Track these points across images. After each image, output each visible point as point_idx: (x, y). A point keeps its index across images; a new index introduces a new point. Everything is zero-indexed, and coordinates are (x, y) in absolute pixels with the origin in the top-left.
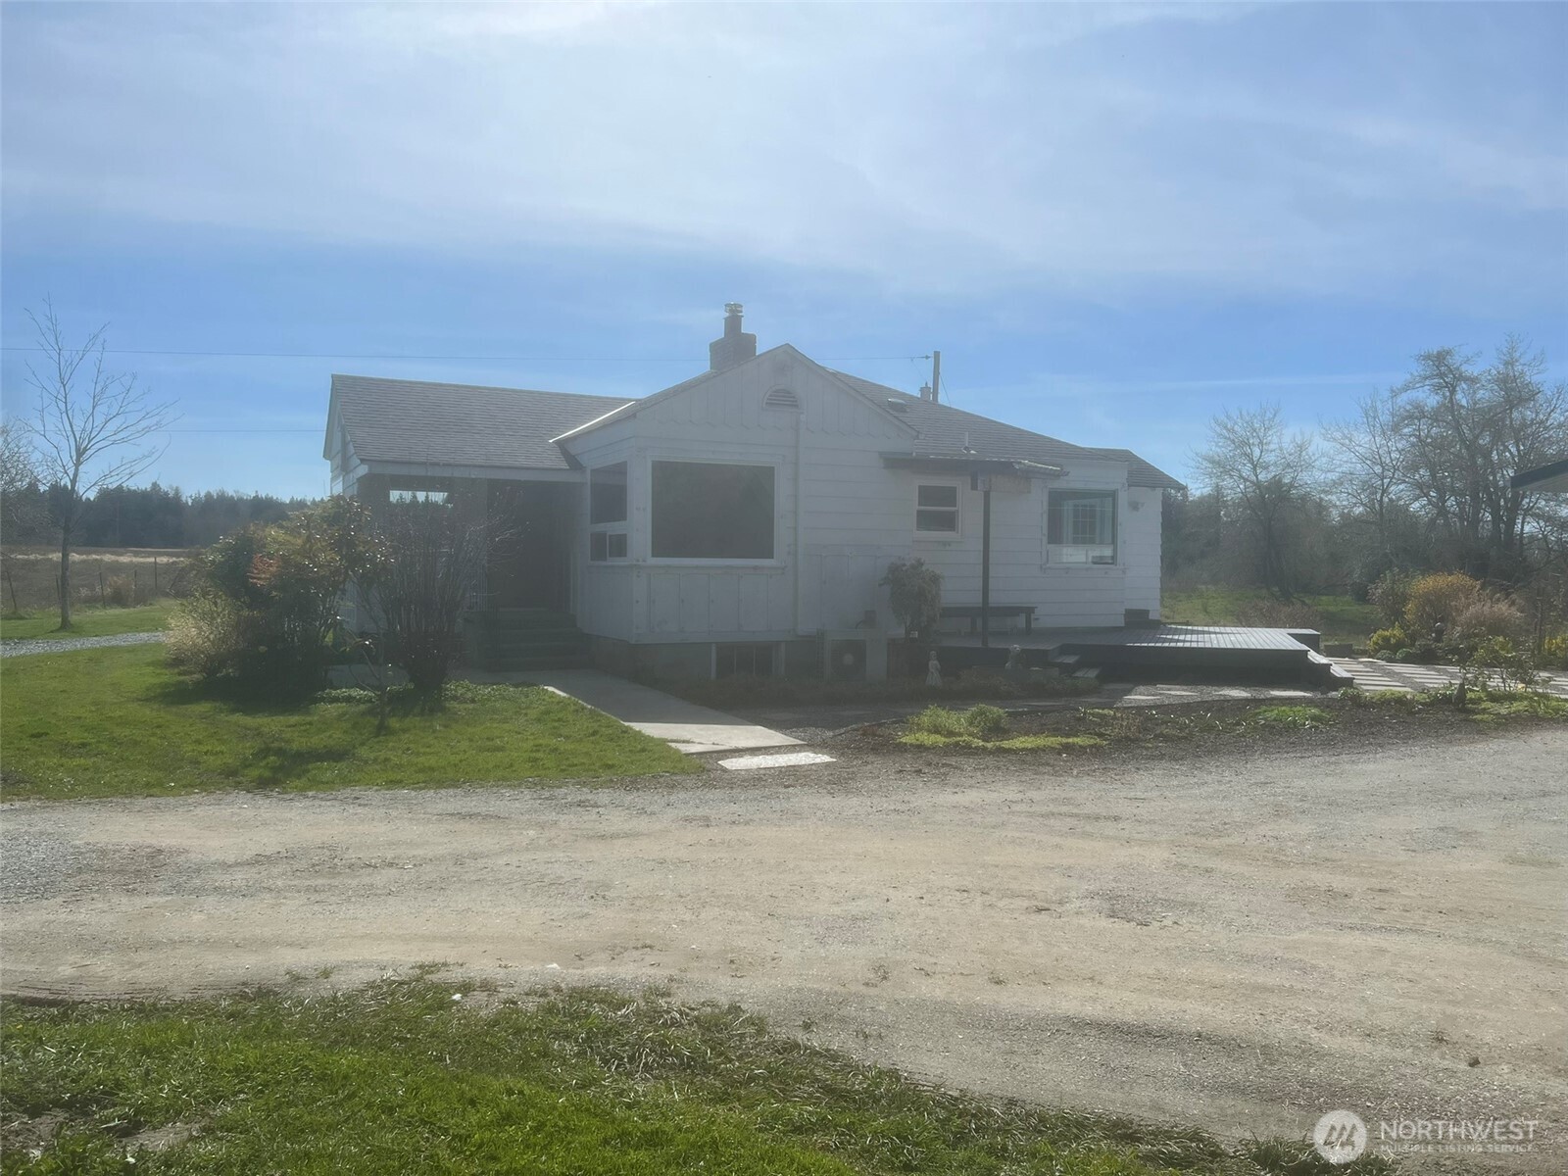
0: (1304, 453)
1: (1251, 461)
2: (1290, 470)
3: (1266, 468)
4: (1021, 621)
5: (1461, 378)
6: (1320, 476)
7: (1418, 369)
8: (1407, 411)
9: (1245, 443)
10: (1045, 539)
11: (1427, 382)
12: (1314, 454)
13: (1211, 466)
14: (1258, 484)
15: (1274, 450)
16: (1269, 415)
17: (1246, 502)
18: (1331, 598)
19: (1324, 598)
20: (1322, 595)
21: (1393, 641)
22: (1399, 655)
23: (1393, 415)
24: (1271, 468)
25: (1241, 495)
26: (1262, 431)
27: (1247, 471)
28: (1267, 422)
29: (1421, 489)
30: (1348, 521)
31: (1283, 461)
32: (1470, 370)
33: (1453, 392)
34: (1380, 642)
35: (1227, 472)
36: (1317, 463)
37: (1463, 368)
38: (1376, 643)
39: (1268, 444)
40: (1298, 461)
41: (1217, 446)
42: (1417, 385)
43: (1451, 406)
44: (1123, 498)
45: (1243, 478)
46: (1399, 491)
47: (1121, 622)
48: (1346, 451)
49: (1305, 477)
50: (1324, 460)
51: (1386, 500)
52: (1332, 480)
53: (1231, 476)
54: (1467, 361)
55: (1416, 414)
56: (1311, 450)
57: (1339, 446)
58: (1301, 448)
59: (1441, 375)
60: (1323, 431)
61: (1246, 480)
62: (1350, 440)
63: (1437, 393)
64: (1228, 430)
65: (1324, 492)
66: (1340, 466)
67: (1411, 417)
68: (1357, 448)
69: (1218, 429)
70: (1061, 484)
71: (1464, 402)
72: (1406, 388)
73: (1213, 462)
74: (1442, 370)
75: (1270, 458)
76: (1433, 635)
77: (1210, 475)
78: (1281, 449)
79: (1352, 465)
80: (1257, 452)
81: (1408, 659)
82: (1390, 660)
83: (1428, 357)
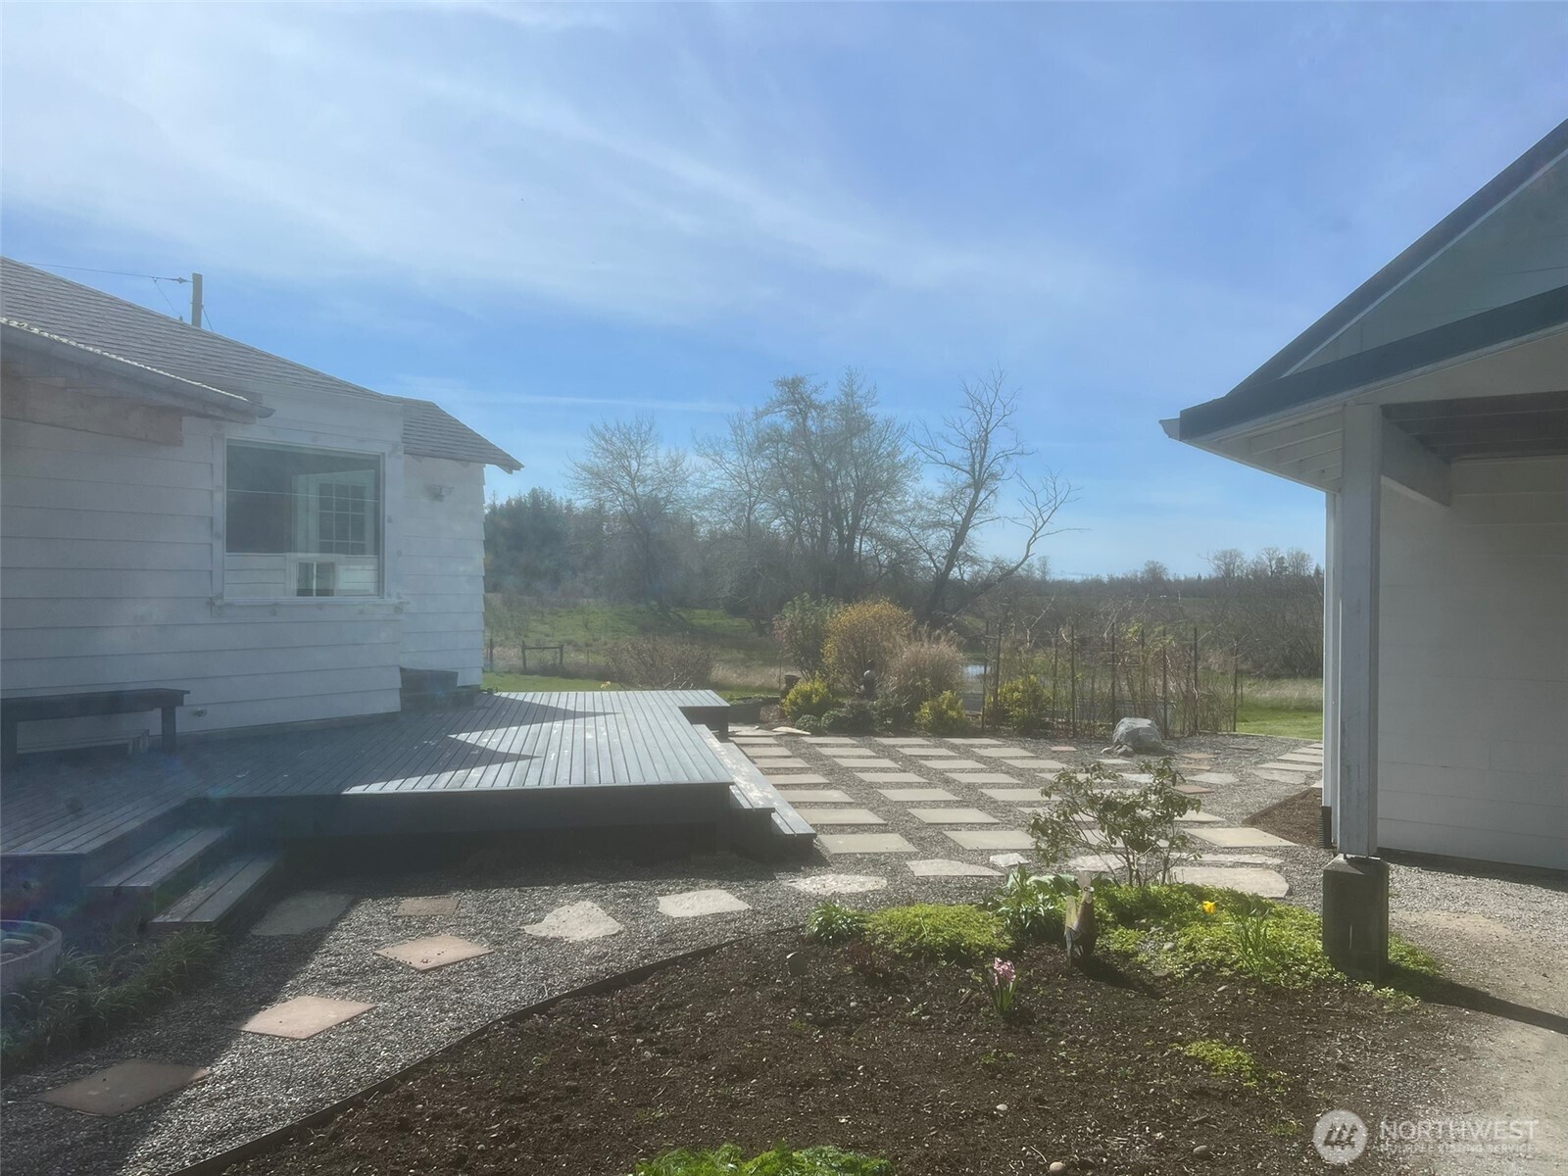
0: (678, 469)
1: (629, 474)
2: (666, 485)
3: (643, 481)
4: (152, 721)
5: (811, 405)
6: (693, 492)
7: (775, 393)
8: (768, 434)
9: (623, 455)
10: (219, 546)
11: (784, 407)
12: (687, 470)
13: (590, 477)
14: (636, 498)
15: (650, 464)
16: (645, 428)
17: (626, 517)
18: (705, 611)
19: (698, 611)
20: (696, 608)
21: (815, 700)
22: (825, 721)
23: (757, 437)
24: (648, 482)
25: (620, 508)
26: (639, 443)
27: (625, 483)
28: (643, 435)
29: (780, 508)
30: (716, 540)
31: (659, 475)
32: (820, 398)
33: (805, 419)
34: (799, 701)
35: (605, 484)
36: (691, 478)
37: (814, 396)
38: (794, 703)
39: (645, 457)
40: (673, 475)
41: (596, 456)
42: (777, 410)
43: (802, 431)
44: (395, 468)
45: (622, 491)
46: (763, 510)
47: (391, 703)
48: (717, 468)
49: (680, 492)
50: (698, 475)
51: (752, 518)
52: (705, 496)
53: (611, 489)
54: (816, 390)
55: (774, 437)
56: (685, 465)
57: (710, 462)
58: (675, 463)
59: (796, 402)
60: (696, 446)
61: (624, 493)
62: (721, 457)
63: (792, 420)
64: (606, 441)
65: (698, 508)
66: (712, 482)
67: (770, 440)
68: (727, 465)
69: (597, 440)
70: (256, 433)
71: (813, 428)
72: (767, 412)
73: (591, 473)
74: (795, 394)
75: (648, 472)
76: (862, 687)
77: (590, 486)
78: (657, 463)
79: (724, 482)
80: (634, 464)
81: (839, 728)
82: (817, 732)
83: (784, 383)
